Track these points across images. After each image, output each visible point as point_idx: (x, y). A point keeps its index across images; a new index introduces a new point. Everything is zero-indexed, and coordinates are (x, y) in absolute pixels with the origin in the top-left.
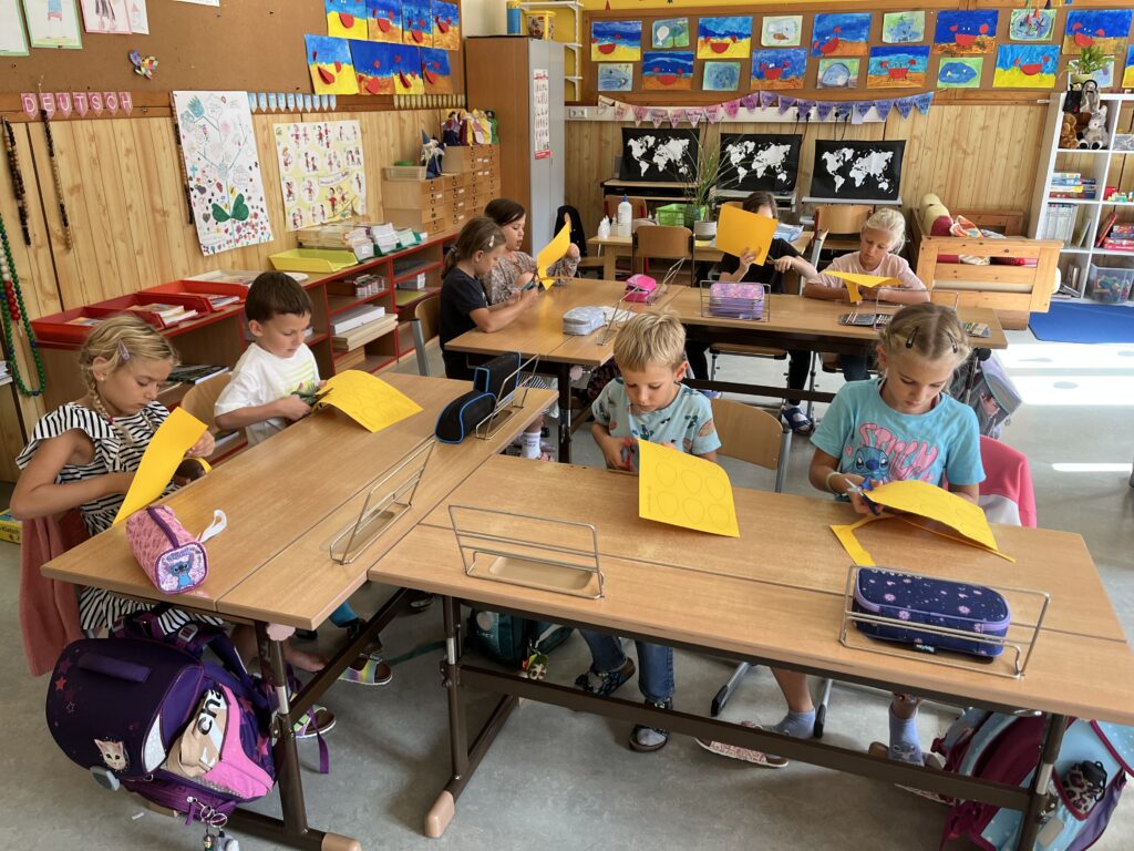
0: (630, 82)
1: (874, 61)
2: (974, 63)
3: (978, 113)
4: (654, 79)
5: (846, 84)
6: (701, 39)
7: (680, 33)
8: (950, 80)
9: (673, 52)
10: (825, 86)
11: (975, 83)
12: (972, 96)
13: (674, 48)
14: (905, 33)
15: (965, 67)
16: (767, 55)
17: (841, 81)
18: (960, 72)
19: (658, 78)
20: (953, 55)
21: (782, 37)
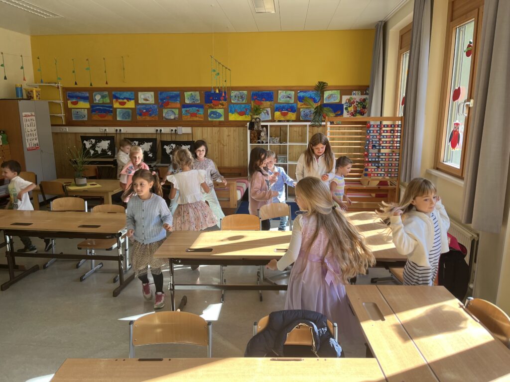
0: (86, 116)
1: (184, 110)
2: (221, 111)
3: (225, 130)
4: (97, 115)
5: (175, 119)
6: (114, 100)
7: (106, 97)
8: (213, 118)
9: (103, 105)
10: (167, 119)
11: (222, 119)
12: (222, 123)
13: (103, 103)
14: (193, 99)
15: (218, 113)
16: (142, 107)
17: (172, 117)
18: (216, 115)
19: (98, 115)
20: (213, 108)
21: (147, 100)
